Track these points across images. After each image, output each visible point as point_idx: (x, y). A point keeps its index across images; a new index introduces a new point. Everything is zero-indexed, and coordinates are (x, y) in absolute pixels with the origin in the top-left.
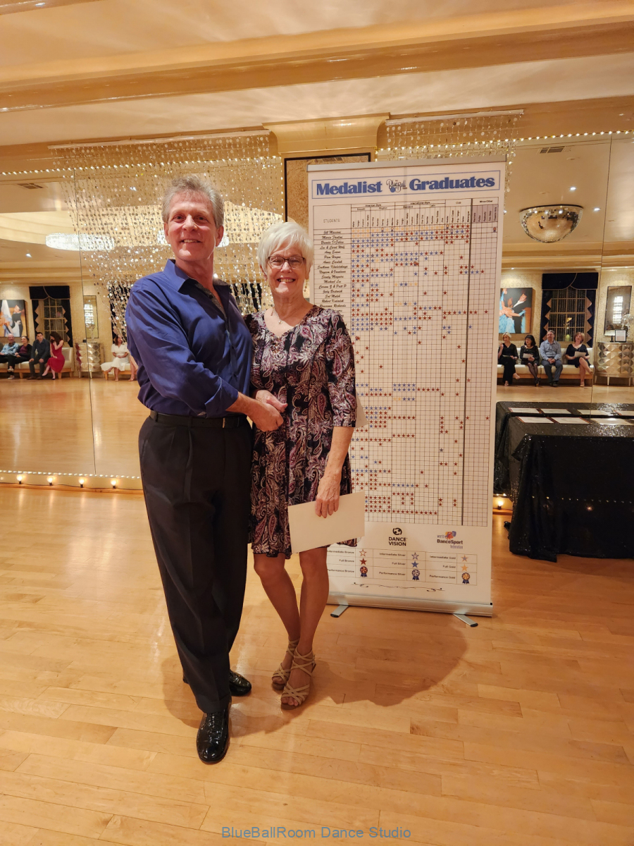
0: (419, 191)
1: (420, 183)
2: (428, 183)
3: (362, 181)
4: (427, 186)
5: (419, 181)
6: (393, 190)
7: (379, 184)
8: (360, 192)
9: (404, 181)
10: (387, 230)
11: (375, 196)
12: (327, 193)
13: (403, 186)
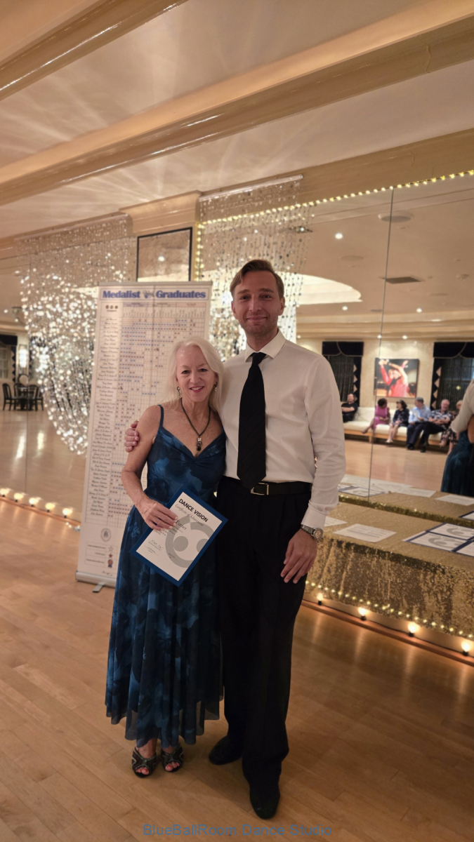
0: (161, 298)
1: (163, 293)
2: (167, 293)
3: (129, 290)
4: (166, 296)
6: (146, 297)
7: (139, 293)
8: (127, 297)
9: (154, 292)
10: (143, 320)
11: (136, 300)
12: (109, 297)
13: (153, 295)
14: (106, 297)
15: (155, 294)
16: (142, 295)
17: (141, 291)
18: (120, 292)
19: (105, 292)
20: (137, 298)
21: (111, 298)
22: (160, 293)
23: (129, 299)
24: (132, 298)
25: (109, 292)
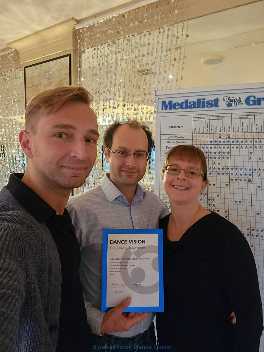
0: (254, 106)
1: (256, 99)
2: (263, 99)
3: (201, 97)
4: (263, 102)
5: (255, 97)
6: (229, 105)
7: (217, 101)
8: (199, 107)
9: (240, 98)
10: (224, 136)
11: (212, 111)
12: (170, 109)
13: (239, 102)
14: (166, 109)
15: (243, 101)
16: (222, 104)
17: (220, 98)
18: (187, 101)
19: (164, 103)
20: (214, 108)
21: (173, 110)
22: (252, 98)
23: (201, 109)
24: (206, 109)
25: (170, 102)
